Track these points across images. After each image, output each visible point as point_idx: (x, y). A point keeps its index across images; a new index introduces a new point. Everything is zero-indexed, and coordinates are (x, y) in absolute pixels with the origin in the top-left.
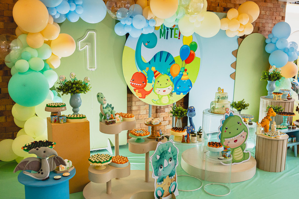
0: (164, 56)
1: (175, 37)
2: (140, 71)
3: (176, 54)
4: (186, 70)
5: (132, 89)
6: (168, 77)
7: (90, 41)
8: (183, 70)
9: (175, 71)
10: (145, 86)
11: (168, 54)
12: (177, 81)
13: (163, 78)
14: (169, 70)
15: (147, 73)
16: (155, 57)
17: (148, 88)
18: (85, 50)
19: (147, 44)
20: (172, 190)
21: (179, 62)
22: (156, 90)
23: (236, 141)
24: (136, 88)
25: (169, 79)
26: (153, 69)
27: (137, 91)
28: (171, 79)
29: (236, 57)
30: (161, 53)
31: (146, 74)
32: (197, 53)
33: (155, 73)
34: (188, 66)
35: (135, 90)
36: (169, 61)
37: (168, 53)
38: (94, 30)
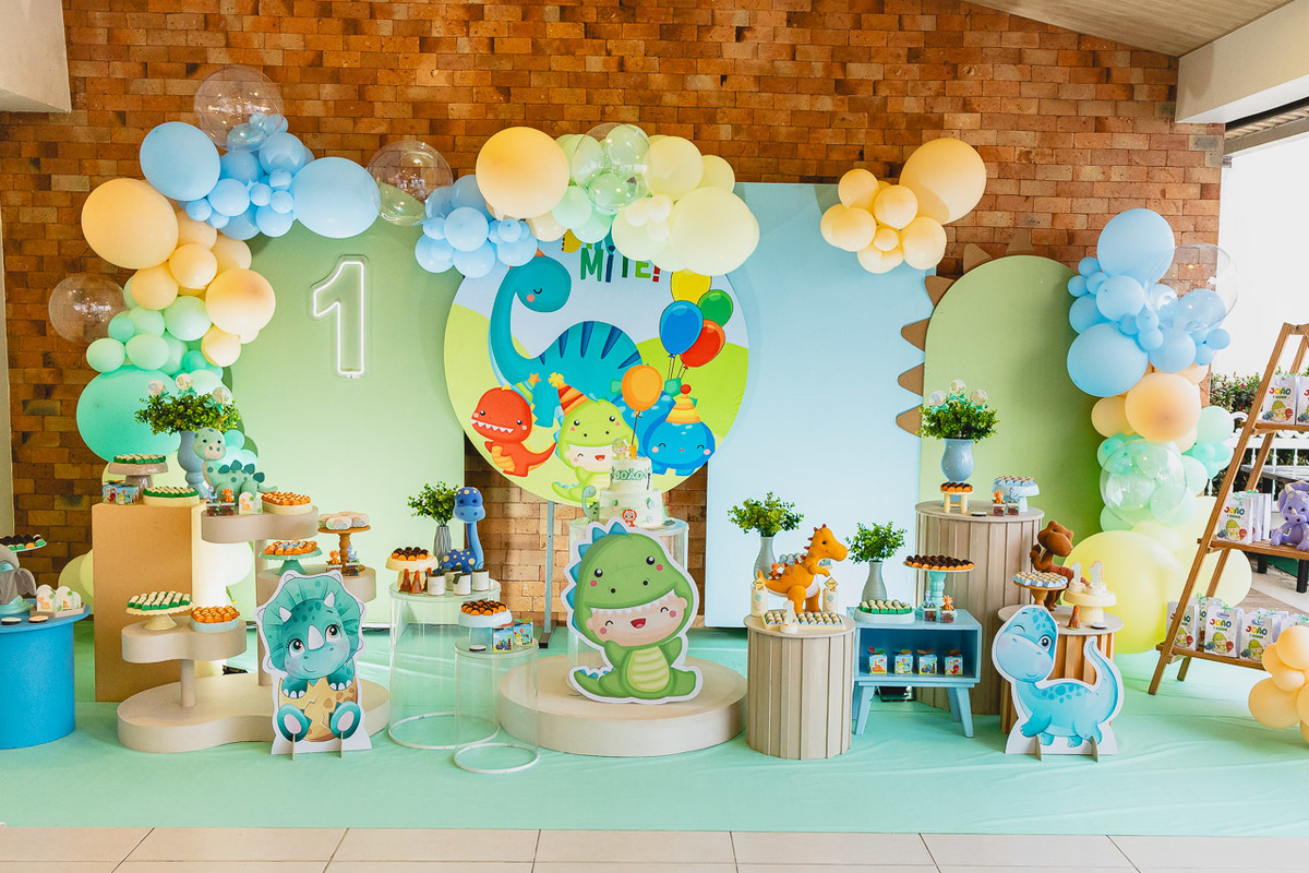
0: (598, 340)
1: (639, 274)
2: (507, 386)
3: (644, 331)
4: (686, 390)
5: (479, 442)
6: (617, 412)
7: (346, 291)
8: (673, 387)
9: (644, 388)
10: (526, 434)
11: (614, 333)
13: (596, 413)
14: (616, 387)
15: (534, 392)
16: (562, 340)
17: (536, 441)
18: (332, 316)
19: (532, 297)
20: (344, 726)
21: (659, 362)
22: (570, 452)
23: (638, 623)
24: (494, 440)
25: (619, 418)
26: (557, 380)
27: (497, 449)
28: (626, 416)
29: (924, 350)
30: (587, 327)
31: (528, 396)
32: (734, 332)
33: (562, 393)
34: (692, 376)
35: (489, 446)
36: (618, 352)
37: (614, 329)
38: (360, 257)
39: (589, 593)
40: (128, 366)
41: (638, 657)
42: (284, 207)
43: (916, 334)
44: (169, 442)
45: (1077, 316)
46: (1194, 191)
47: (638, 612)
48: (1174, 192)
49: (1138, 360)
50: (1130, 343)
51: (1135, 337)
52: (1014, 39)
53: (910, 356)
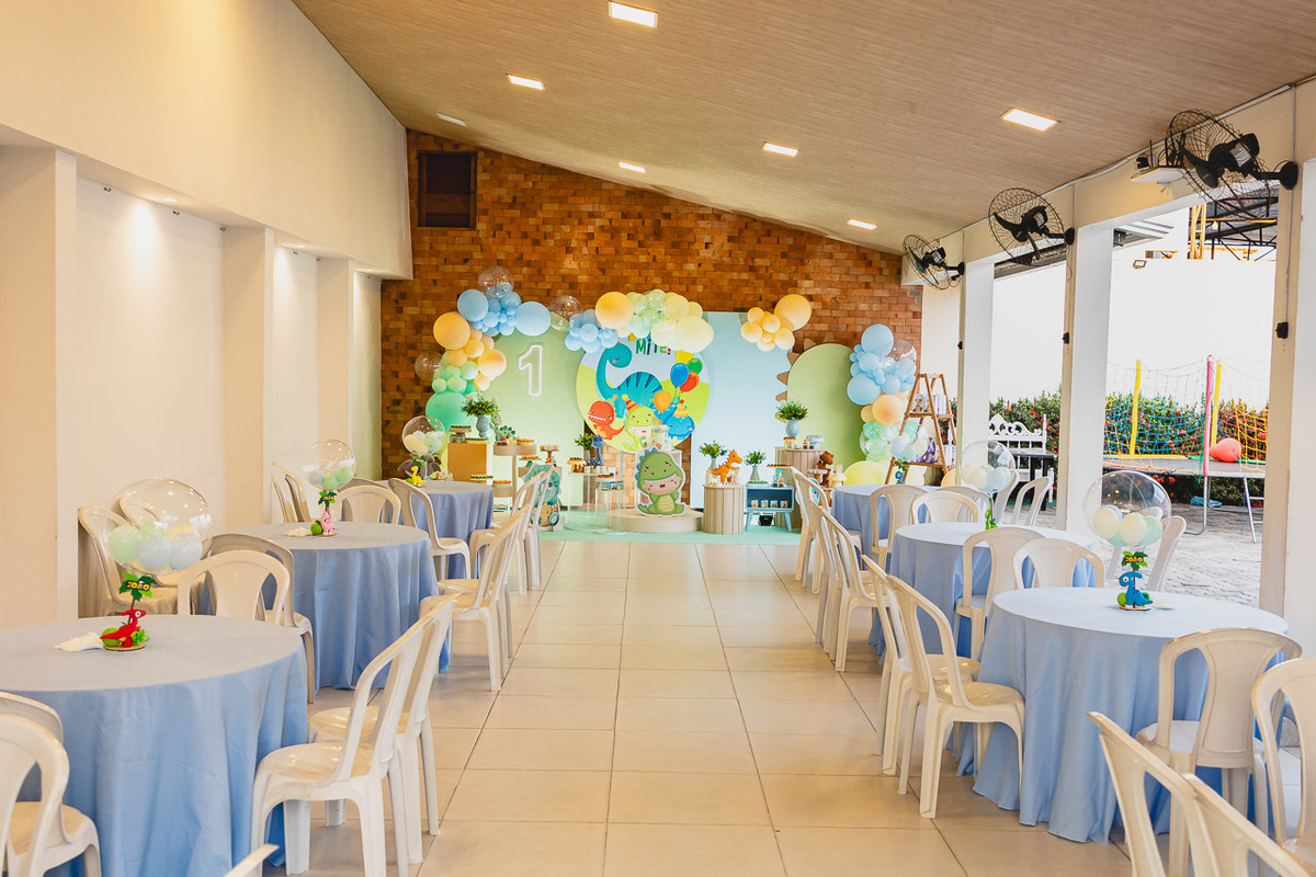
0: (644, 380)
1: (661, 351)
2: (603, 400)
3: (664, 377)
4: (682, 402)
5: (591, 425)
6: (652, 411)
7: (533, 359)
8: (676, 401)
9: (663, 402)
10: (612, 421)
11: (651, 377)
12: (667, 417)
13: (643, 413)
14: (651, 400)
15: (616, 402)
16: (628, 380)
17: (616, 425)
18: (527, 369)
19: (615, 361)
20: (553, 522)
21: (670, 389)
22: (631, 429)
23: (662, 486)
24: (598, 424)
25: (653, 415)
26: (625, 397)
27: (599, 428)
28: (656, 413)
29: (787, 383)
30: (639, 374)
31: (613, 404)
32: (703, 376)
33: (627, 403)
34: (685, 396)
35: (595, 426)
36: (652, 385)
37: (651, 375)
38: (540, 343)
39: (643, 475)
40: (448, 389)
41: (662, 499)
42: (512, 324)
43: (784, 377)
44: (473, 419)
45: (853, 370)
46: (910, 314)
47: (662, 482)
48: (901, 315)
49: (877, 389)
50: (872, 381)
51: (874, 379)
52: (828, 248)
53: (782, 388)
